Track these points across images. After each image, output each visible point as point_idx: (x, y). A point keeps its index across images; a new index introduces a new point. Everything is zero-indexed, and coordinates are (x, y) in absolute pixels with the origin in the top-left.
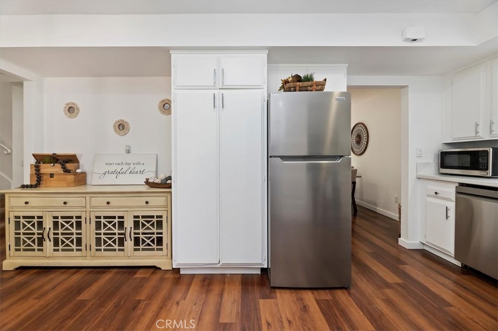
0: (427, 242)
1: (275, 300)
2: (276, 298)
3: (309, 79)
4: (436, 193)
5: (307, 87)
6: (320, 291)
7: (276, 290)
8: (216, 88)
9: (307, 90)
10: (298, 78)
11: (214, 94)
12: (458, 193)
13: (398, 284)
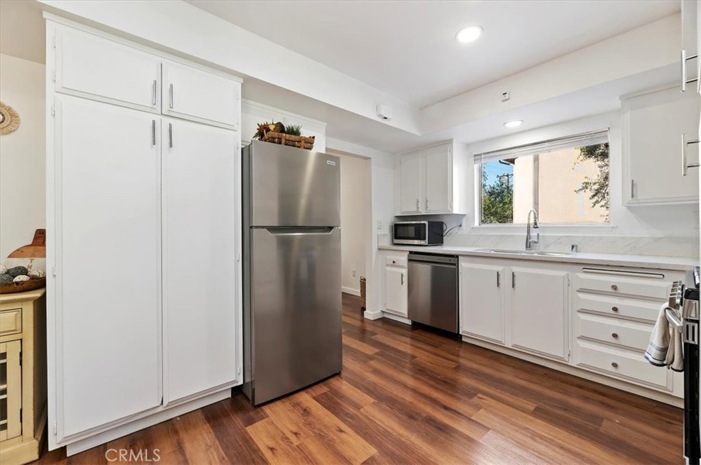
0: (387, 309)
1: (267, 419)
2: (267, 416)
3: (294, 132)
4: (394, 262)
5: (295, 141)
6: (314, 387)
7: (263, 408)
8: (154, 111)
9: (294, 146)
10: (280, 127)
11: (154, 122)
12: (410, 260)
13: (377, 354)
